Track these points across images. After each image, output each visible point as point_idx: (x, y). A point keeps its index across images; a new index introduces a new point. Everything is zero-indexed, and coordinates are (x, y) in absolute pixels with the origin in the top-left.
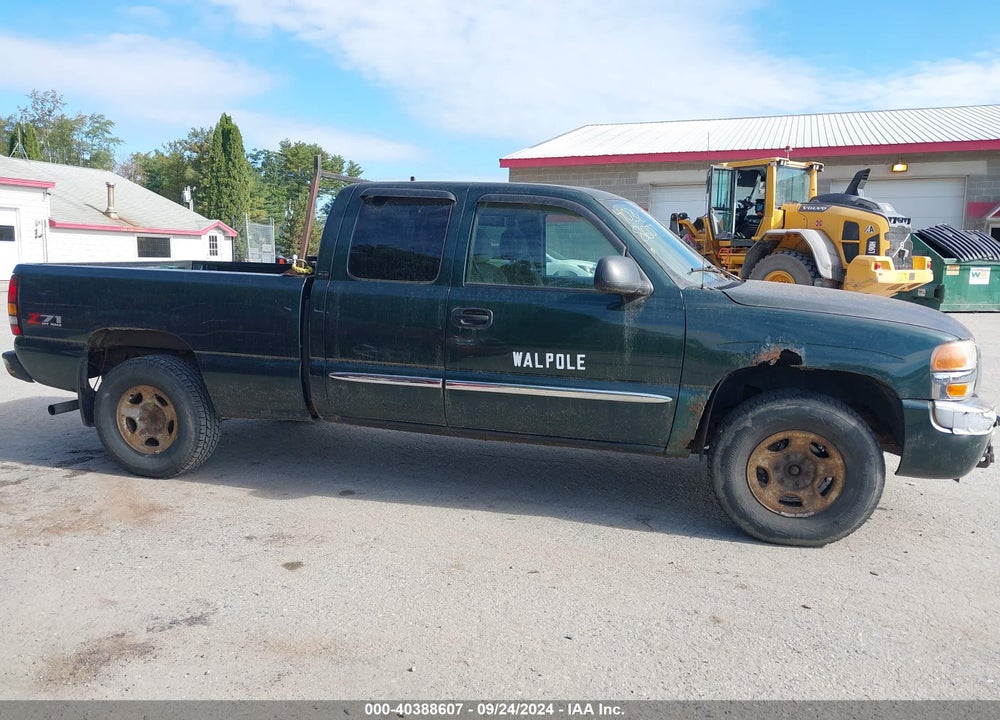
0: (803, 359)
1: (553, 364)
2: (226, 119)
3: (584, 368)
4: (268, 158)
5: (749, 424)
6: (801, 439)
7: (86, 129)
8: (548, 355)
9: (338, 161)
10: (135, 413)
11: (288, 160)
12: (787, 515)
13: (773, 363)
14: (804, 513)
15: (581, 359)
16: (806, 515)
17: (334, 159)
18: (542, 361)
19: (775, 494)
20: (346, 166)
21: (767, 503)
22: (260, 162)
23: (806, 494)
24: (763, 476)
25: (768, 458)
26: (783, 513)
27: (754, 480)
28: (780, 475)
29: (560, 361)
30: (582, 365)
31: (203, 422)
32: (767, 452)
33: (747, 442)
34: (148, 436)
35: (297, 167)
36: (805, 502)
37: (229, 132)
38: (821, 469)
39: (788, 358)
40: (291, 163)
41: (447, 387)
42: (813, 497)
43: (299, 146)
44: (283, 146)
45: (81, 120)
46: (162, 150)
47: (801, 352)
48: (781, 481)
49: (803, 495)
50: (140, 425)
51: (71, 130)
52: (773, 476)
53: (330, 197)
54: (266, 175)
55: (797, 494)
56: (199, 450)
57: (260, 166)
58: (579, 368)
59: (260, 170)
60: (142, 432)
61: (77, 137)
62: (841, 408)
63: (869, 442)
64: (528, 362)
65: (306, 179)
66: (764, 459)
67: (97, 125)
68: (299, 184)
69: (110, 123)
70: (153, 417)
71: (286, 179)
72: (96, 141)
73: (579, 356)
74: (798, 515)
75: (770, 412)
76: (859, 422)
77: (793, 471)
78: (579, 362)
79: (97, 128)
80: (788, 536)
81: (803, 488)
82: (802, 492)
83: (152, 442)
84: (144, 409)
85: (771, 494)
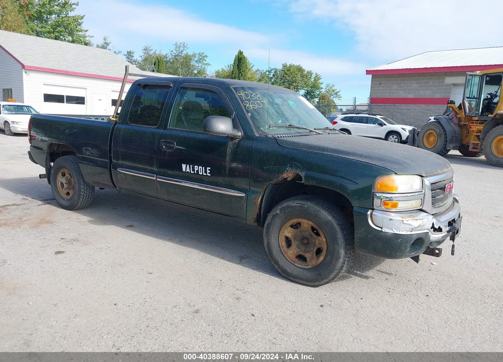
0: (303, 178)
1: (198, 171)
2: (241, 53)
3: (210, 175)
4: (276, 72)
5: (278, 212)
6: (306, 224)
7: (196, 59)
8: (196, 166)
9: (310, 73)
10: (64, 180)
11: (285, 73)
12: (298, 265)
13: (289, 179)
14: (306, 266)
15: (209, 170)
16: (307, 267)
17: (308, 72)
18: (193, 170)
19: (294, 253)
20: (314, 75)
21: (289, 257)
22: (272, 74)
23: (310, 255)
24: (289, 242)
25: (291, 232)
26: (296, 264)
27: (284, 244)
28: (297, 243)
29: (200, 169)
30: (209, 173)
31: (82, 187)
32: (290, 228)
33: (278, 221)
34: (67, 191)
35: (289, 76)
36: (308, 260)
37: (241, 59)
38: (317, 242)
39: (298, 177)
40: (286, 75)
41: (157, 179)
42: (312, 258)
43: (291, 66)
44: (283, 66)
45: (194, 55)
46: (225, 68)
47: (303, 174)
48: (298, 247)
49: (307, 256)
50: (65, 186)
51: (190, 60)
52: (294, 244)
53: (304, 91)
54: (275, 81)
55: (305, 255)
56: (81, 199)
57: (272, 76)
58: (208, 174)
59: (272, 78)
60: (66, 189)
61: (193, 63)
62: (324, 209)
63: (338, 230)
64: (188, 170)
65: (293, 82)
66: (288, 232)
67: (201, 57)
68: (289, 85)
69: (206, 56)
70: (69, 183)
71: (284, 82)
72: (200, 64)
73: (208, 168)
74: (303, 267)
75: (288, 207)
76: (334, 217)
77: (305, 241)
78: (208, 171)
79: (201, 59)
80: (295, 277)
81: (308, 252)
82: (308, 254)
83: (68, 194)
84: (66, 179)
85: (292, 252)
